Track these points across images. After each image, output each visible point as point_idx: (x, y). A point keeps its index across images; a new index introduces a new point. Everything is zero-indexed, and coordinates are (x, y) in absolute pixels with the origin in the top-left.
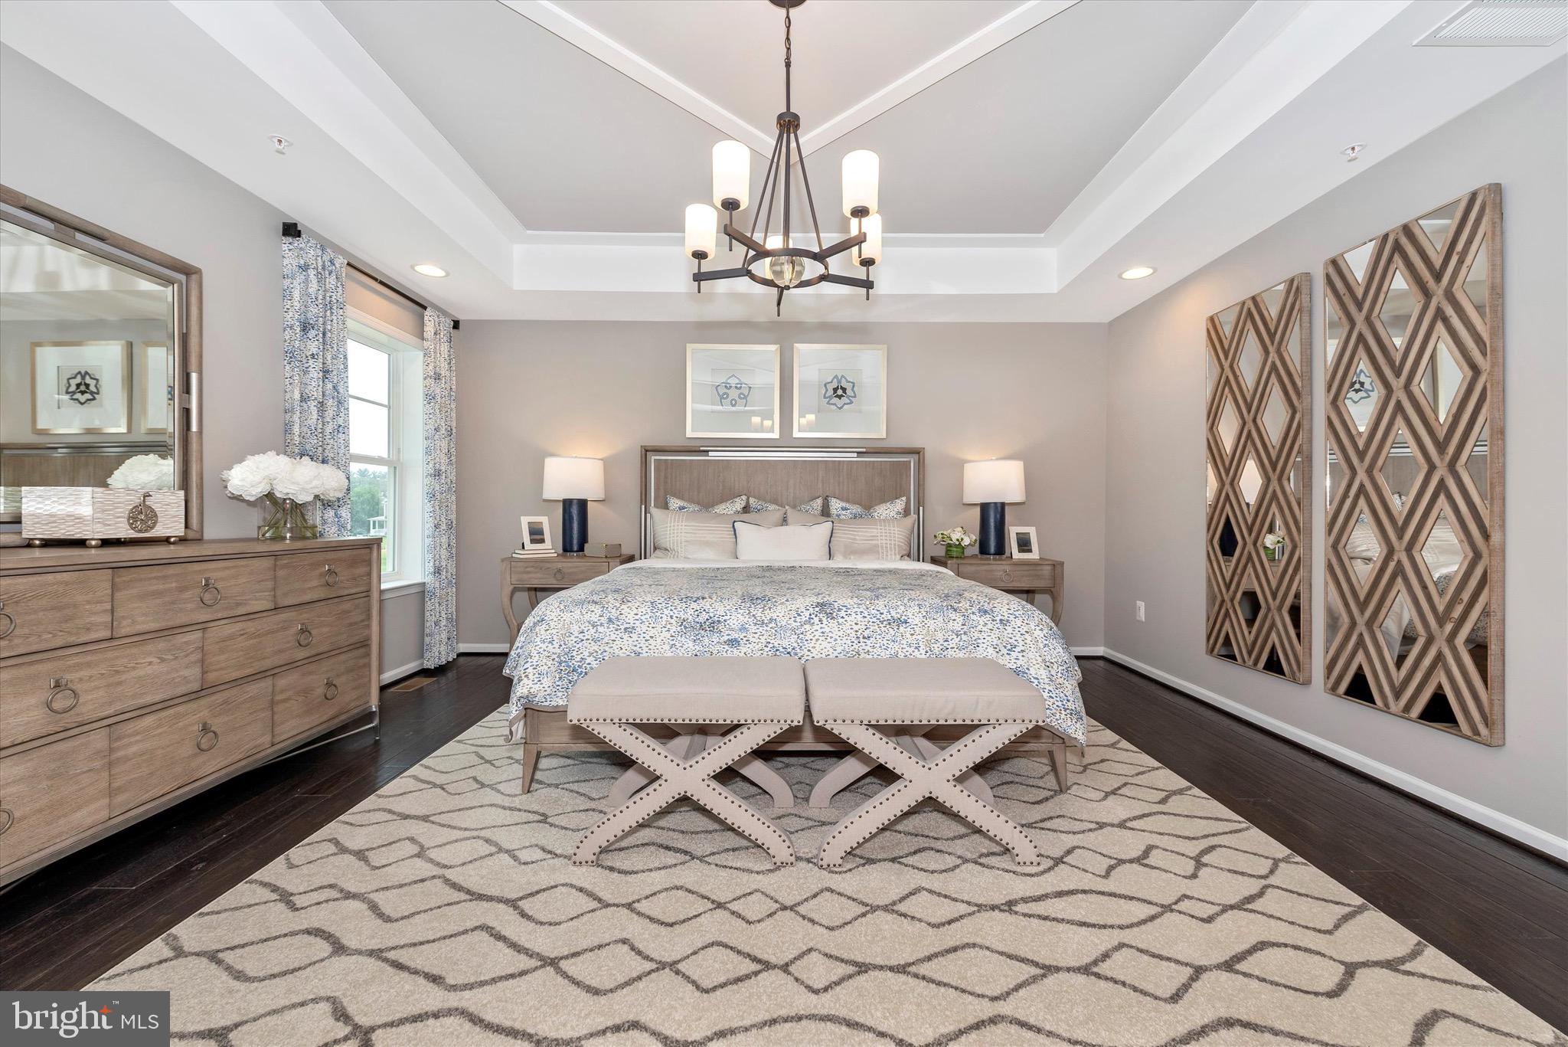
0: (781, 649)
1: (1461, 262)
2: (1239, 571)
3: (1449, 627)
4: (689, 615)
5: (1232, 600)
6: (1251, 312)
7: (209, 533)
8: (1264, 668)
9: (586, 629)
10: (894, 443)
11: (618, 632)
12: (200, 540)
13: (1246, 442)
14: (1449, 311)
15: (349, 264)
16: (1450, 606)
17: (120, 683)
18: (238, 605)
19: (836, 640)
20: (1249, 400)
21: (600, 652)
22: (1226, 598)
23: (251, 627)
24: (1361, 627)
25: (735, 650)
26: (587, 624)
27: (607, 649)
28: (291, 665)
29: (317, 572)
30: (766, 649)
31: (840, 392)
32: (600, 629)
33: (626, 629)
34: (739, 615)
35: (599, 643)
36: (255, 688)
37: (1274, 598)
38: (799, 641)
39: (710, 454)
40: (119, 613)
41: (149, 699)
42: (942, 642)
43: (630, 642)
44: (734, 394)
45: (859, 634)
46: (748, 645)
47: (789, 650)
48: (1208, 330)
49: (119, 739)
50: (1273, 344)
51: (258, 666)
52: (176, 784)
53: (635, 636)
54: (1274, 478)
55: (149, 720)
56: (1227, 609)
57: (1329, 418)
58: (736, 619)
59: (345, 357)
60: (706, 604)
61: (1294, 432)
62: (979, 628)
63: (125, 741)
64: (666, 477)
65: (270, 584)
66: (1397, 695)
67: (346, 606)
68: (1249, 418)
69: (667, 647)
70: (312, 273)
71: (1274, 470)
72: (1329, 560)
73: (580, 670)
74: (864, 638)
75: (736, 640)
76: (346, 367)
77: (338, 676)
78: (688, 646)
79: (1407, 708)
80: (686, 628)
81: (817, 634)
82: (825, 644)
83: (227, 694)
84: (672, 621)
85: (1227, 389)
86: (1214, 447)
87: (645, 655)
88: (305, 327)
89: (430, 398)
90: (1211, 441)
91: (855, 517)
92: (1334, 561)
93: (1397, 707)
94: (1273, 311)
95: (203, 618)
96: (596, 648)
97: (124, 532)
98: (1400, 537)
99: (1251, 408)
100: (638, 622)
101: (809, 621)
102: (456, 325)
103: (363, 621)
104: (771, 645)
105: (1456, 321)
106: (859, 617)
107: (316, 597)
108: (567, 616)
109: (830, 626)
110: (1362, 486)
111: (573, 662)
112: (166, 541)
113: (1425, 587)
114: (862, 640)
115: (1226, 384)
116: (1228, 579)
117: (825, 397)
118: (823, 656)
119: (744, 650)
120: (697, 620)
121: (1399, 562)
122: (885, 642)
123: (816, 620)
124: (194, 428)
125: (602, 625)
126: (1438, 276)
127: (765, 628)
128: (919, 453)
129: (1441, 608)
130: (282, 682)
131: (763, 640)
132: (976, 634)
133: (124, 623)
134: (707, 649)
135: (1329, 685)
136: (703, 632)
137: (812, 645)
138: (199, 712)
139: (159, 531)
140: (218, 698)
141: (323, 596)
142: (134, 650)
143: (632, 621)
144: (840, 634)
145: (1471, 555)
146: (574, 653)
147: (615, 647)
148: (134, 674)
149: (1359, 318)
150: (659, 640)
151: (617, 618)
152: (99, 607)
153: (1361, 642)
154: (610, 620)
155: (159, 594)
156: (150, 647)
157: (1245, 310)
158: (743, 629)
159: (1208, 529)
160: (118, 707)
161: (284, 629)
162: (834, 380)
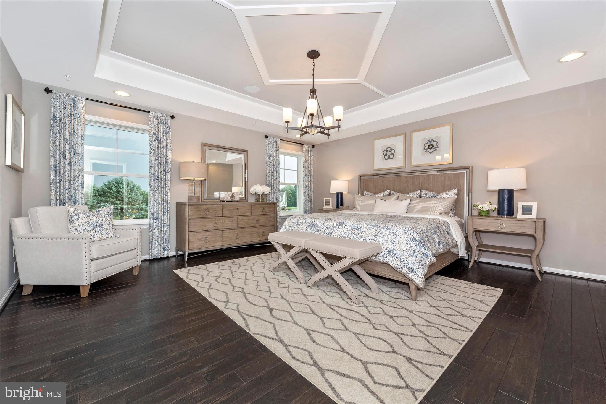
0: (327, 234)
7: (249, 201)
10: (455, 165)
12: (248, 202)
15: (281, 140)
17: (224, 224)
18: (244, 213)
19: (340, 233)
23: (247, 218)
25: (317, 232)
28: (255, 227)
29: (261, 209)
30: (324, 233)
31: (431, 147)
32: (294, 224)
36: (247, 230)
38: (332, 232)
39: (380, 176)
40: (224, 212)
41: (228, 227)
42: (370, 237)
44: (389, 154)
45: (347, 232)
46: (321, 232)
49: (223, 233)
51: (248, 226)
52: (233, 243)
55: (228, 231)
58: (320, 224)
59: (279, 161)
62: (383, 234)
63: (224, 234)
64: (366, 185)
65: (250, 210)
67: (268, 216)
69: (305, 230)
70: (271, 144)
74: (349, 233)
75: (318, 230)
76: (279, 164)
77: (266, 231)
78: (309, 230)
81: (337, 230)
82: (337, 233)
83: (242, 229)
88: (270, 156)
89: (304, 167)
91: (429, 197)
95: (237, 215)
97: (230, 200)
102: (313, 147)
103: (272, 220)
106: (349, 227)
107: (260, 214)
109: (340, 229)
112: (237, 201)
114: (348, 234)
117: (424, 149)
118: (336, 237)
119: (319, 233)
122: (353, 235)
123: (337, 227)
124: (247, 181)
127: (325, 227)
128: (469, 169)
130: (253, 230)
132: (382, 236)
133: (224, 214)
137: (334, 233)
138: (237, 232)
139: (235, 200)
140: (240, 230)
141: (262, 214)
142: (225, 219)
144: (342, 231)
148: (226, 223)
152: (220, 211)
155: (230, 210)
156: (228, 219)
158: (320, 227)
160: (223, 228)
161: (253, 219)
162: (429, 142)
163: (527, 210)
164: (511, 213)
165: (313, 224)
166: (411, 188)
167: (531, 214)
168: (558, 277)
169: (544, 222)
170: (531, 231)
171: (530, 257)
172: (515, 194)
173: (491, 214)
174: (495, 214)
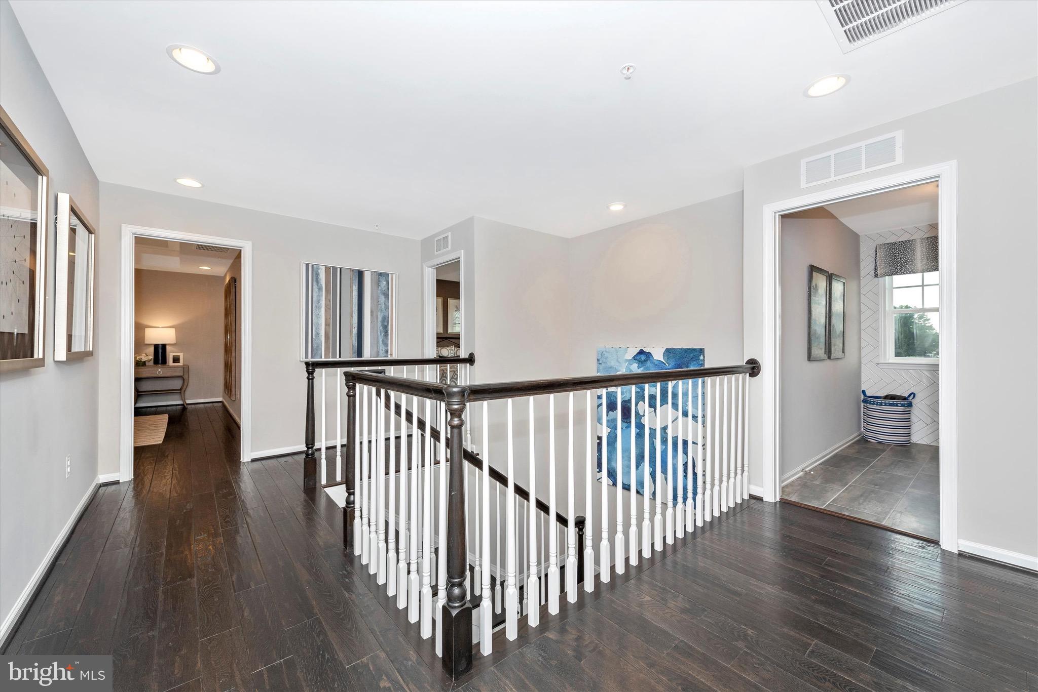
163: (176, 360)
164: (164, 361)
167: (179, 362)
168: (198, 405)
169: (188, 367)
170: (180, 374)
171: (180, 392)
172: (168, 348)
173: (147, 364)
174: (152, 363)
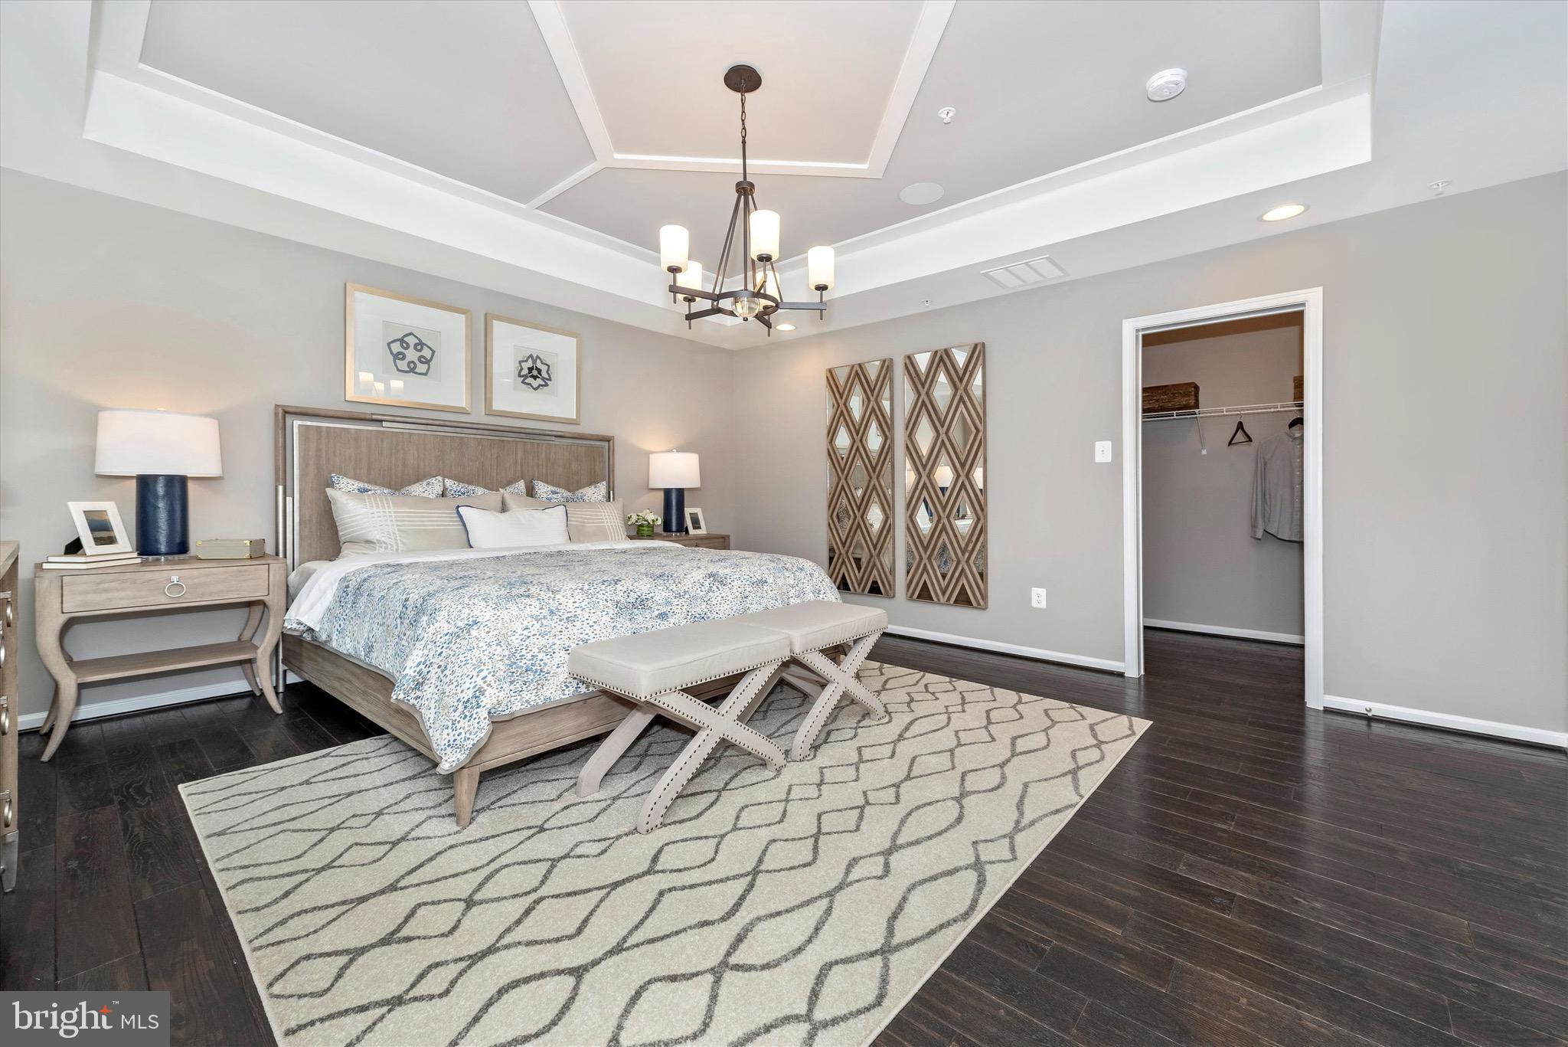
1: (971, 376)
2: (851, 534)
3: (967, 555)
4: (620, 596)
5: (847, 553)
6: (858, 373)
8: (869, 592)
9: (531, 624)
10: (587, 430)
11: (562, 623)
13: (855, 453)
14: (966, 399)
16: (967, 545)
20: (857, 427)
21: (548, 646)
22: (843, 552)
24: (925, 560)
25: (665, 622)
26: (530, 619)
27: (556, 641)
30: (689, 617)
31: (535, 373)
32: (545, 622)
33: (567, 618)
34: (660, 591)
35: (547, 637)
37: (875, 549)
38: (708, 607)
39: (385, 424)
43: (575, 631)
44: (412, 355)
46: (675, 616)
47: (703, 615)
48: (827, 377)
50: (873, 395)
53: (578, 624)
54: (874, 476)
56: (843, 560)
57: (907, 445)
58: (660, 595)
60: (626, 584)
61: (887, 449)
64: (319, 450)
66: (944, 593)
68: (857, 439)
69: (610, 629)
71: (874, 472)
72: (908, 525)
73: (534, 668)
75: (665, 613)
78: (625, 627)
79: (949, 599)
80: (621, 609)
81: (719, 598)
84: (608, 604)
85: (842, 418)
86: (832, 453)
87: (593, 640)
90: (831, 451)
92: (911, 525)
93: (943, 600)
94: (873, 375)
96: (544, 642)
98: (944, 511)
99: (858, 433)
100: (579, 610)
101: (710, 590)
104: (690, 614)
105: (968, 404)
108: (504, 614)
109: (724, 591)
110: (925, 483)
111: (524, 661)
113: (956, 536)
115: (841, 414)
116: (844, 540)
117: (520, 376)
119: (672, 621)
120: (628, 600)
121: (944, 524)
123: (715, 588)
125: (545, 617)
126: (961, 380)
127: (683, 600)
128: (609, 441)
129: (963, 546)
131: (684, 610)
134: (642, 626)
135: (909, 595)
136: (636, 611)
137: (718, 608)
143: (572, 610)
145: (976, 519)
146: (524, 652)
147: (564, 638)
149: (923, 392)
150: (601, 623)
151: (557, 609)
153: (925, 568)
154: (552, 612)
157: (854, 372)
158: (668, 603)
159: (829, 507)
162: (530, 359)
163: (696, 524)
165: (632, 599)
166: (495, 474)
174: (660, 530)
